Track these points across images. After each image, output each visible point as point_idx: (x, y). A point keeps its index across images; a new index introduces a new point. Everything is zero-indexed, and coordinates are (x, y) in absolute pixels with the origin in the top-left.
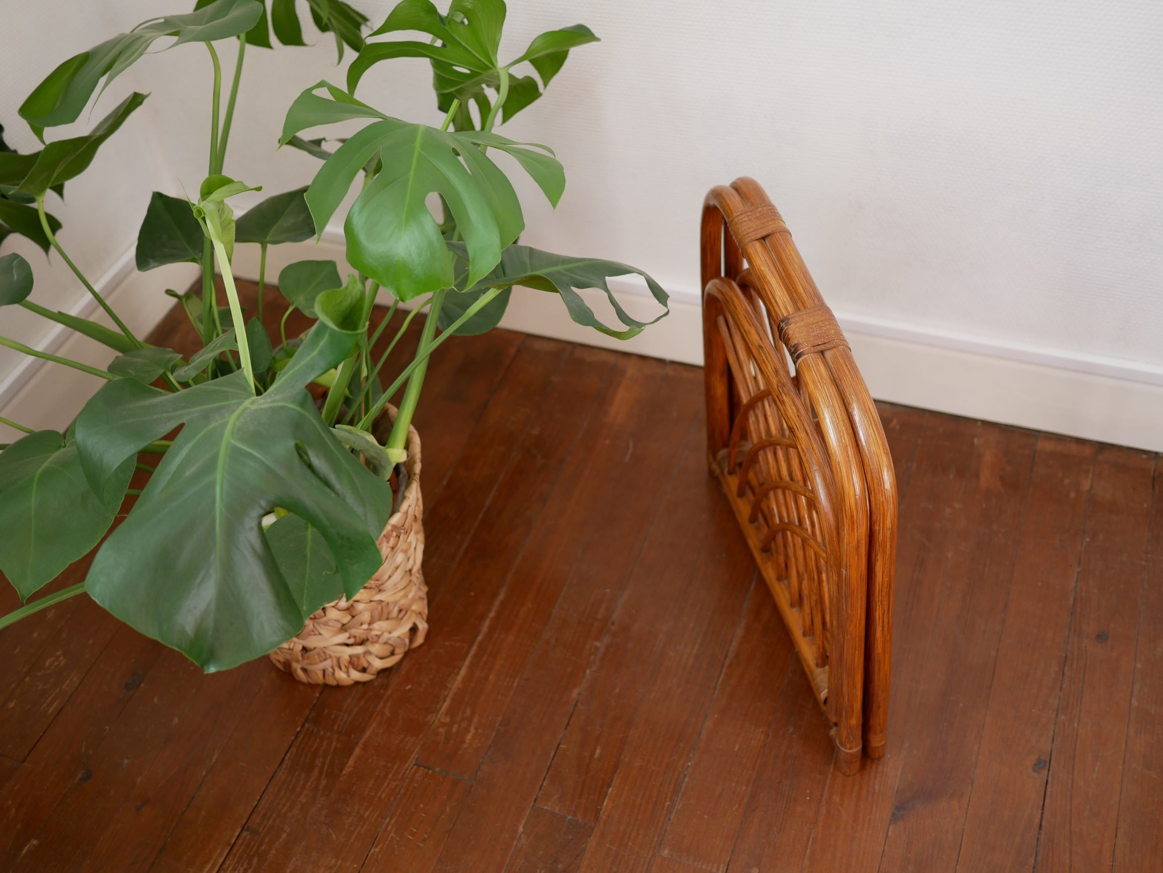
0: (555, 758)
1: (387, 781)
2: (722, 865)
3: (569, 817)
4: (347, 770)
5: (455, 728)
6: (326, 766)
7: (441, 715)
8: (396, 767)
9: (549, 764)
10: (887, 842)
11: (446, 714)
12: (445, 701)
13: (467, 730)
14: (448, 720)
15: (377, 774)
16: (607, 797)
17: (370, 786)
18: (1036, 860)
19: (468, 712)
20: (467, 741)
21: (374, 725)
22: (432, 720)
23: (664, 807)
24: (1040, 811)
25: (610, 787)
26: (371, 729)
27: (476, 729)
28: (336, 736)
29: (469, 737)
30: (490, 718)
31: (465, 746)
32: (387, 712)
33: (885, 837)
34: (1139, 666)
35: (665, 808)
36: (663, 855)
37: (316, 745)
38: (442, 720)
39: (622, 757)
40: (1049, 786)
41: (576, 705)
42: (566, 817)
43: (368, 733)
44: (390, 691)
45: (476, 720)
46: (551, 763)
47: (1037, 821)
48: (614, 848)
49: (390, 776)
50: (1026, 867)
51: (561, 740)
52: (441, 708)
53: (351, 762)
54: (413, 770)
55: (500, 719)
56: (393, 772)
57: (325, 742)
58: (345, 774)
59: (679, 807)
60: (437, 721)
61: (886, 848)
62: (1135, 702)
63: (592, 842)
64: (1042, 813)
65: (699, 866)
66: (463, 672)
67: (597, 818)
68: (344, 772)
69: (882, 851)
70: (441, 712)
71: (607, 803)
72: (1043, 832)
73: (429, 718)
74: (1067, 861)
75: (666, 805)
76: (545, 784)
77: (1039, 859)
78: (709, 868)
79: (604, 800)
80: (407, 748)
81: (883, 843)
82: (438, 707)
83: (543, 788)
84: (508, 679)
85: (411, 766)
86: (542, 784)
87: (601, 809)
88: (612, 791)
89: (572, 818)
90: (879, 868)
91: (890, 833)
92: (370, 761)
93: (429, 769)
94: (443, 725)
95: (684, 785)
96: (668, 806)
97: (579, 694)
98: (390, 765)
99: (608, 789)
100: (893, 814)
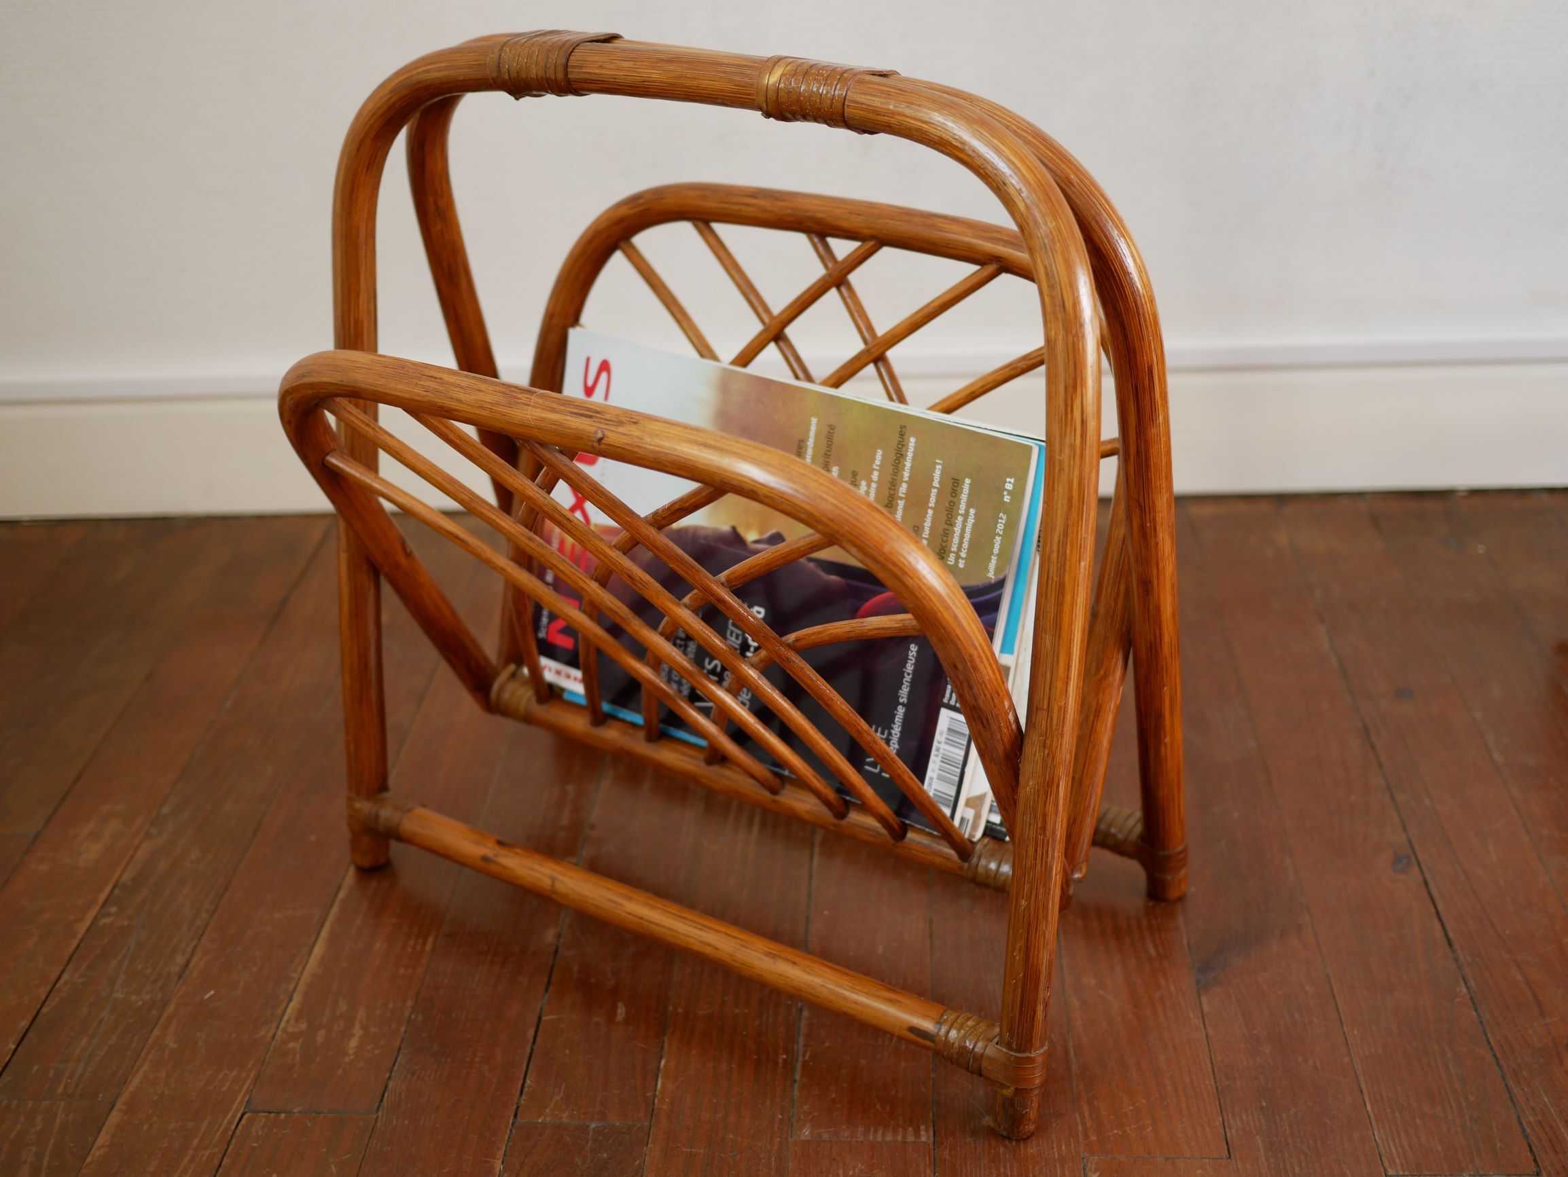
0: (538, 1039)
1: (191, 1152)
2: (922, 1127)
3: (593, 1125)
4: (96, 1153)
5: (320, 1036)
6: (46, 1159)
7: (288, 1021)
8: (204, 1126)
9: (528, 1050)
10: (1207, 1022)
11: (297, 1020)
12: (290, 1000)
13: (346, 1034)
14: (303, 1026)
15: (165, 1145)
16: (660, 1075)
17: (152, 1169)
18: (1468, 988)
19: (343, 1007)
20: (351, 1052)
21: (145, 1068)
22: (270, 1034)
23: (777, 1063)
24: (1436, 920)
25: (661, 1058)
26: (141, 1074)
27: (364, 1028)
28: (62, 1103)
29: (353, 1043)
30: (391, 1006)
31: (347, 1059)
32: (171, 1042)
33: (1200, 1015)
34: (1478, 715)
35: (780, 1065)
36: (803, 1138)
37: (19, 1127)
38: (290, 1030)
39: (671, 1008)
40: (1431, 885)
41: (556, 952)
42: (588, 1126)
43: (134, 1084)
44: (171, 1008)
45: (361, 1014)
46: (532, 1050)
47: (1439, 934)
48: (702, 1151)
49: (195, 1142)
50: (1457, 1000)
51: (541, 1010)
52: (284, 1013)
53: (103, 1138)
54: (243, 1122)
55: (409, 1003)
56: (200, 1134)
57: (39, 1118)
58: (91, 1162)
59: (807, 1058)
60: (279, 1033)
61: (1210, 1031)
62: (1498, 757)
63: (652, 1152)
64: (1443, 925)
65: (879, 1139)
66: (319, 950)
67: (652, 1112)
68: (89, 1159)
69: (1204, 1036)
70: (286, 1018)
71: (662, 1082)
72: (1457, 946)
73: (262, 1033)
74: (1519, 977)
75: (780, 1061)
76: (528, 1081)
77: (1472, 983)
78: (900, 1138)
79: (657, 1081)
80: (224, 1089)
81: (1202, 1025)
82: (279, 1011)
83: (526, 1089)
84: (412, 942)
85: (239, 1115)
86: (523, 1085)
87: (655, 1096)
88: (667, 1063)
89: (599, 1124)
90: (1212, 1063)
91: (1206, 1008)
92: (146, 1127)
93: (278, 1113)
94: (294, 1037)
95: (803, 1023)
96: (785, 1061)
97: (559, 936)
98: (191, 1125)
99: (660, 1062)
100: (1198, 982)
